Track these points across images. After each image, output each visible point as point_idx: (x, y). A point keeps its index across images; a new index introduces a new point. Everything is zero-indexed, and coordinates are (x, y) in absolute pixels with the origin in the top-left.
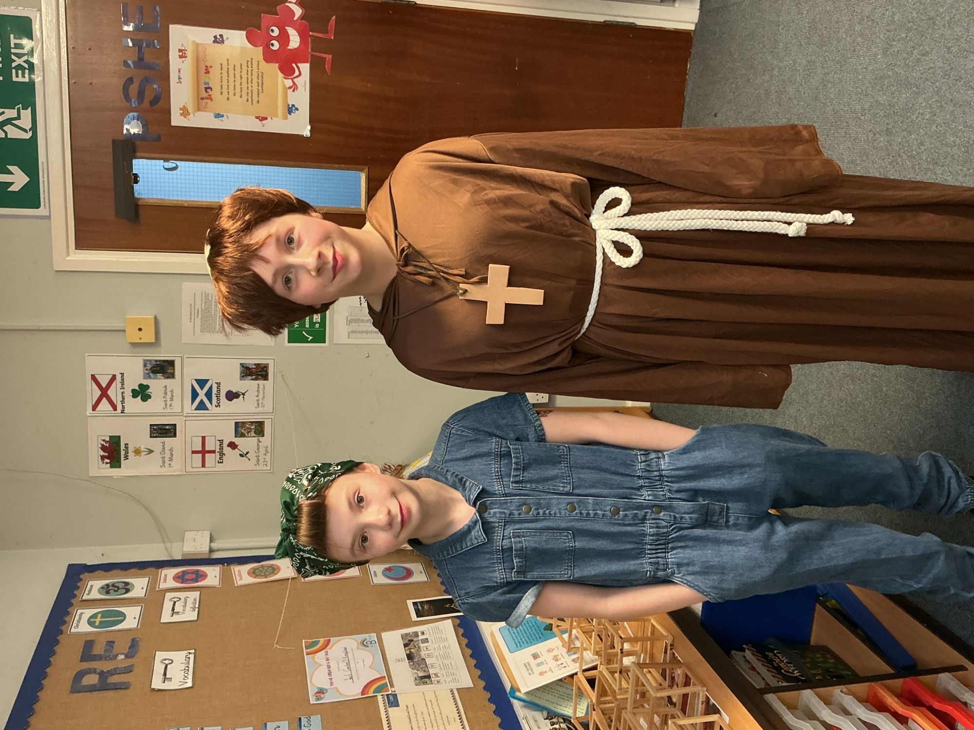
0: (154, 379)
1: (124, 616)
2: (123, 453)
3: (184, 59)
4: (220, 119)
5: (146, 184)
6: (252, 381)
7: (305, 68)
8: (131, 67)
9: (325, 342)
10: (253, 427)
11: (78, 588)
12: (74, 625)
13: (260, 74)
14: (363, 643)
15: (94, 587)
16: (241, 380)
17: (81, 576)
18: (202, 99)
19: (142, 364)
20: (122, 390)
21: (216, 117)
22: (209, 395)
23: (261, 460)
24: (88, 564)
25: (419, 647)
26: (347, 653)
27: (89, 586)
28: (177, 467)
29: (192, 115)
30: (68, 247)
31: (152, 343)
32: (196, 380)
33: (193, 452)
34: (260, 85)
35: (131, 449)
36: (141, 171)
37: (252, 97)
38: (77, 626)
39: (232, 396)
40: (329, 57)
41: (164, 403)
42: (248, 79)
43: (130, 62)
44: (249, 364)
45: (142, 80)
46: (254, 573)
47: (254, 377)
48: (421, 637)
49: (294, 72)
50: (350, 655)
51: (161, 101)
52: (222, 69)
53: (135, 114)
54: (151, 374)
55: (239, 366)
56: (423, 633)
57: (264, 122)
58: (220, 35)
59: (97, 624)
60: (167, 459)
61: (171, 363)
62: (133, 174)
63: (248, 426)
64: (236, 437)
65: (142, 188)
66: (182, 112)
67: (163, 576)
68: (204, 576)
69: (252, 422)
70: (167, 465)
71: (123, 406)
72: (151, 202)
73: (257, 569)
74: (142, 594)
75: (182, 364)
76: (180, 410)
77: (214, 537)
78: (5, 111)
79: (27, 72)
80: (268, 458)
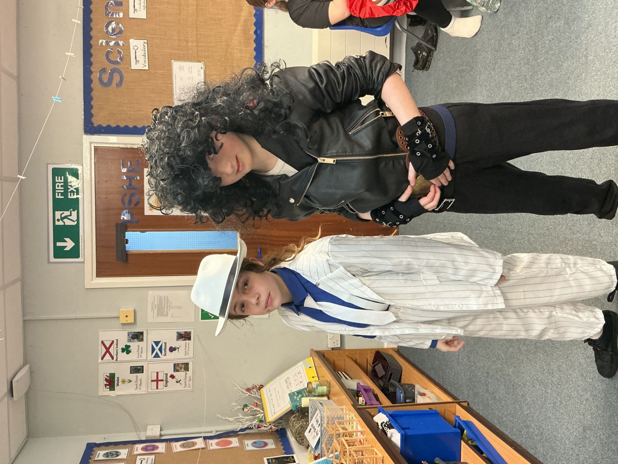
0: (133, 342)
2: (116, 382)
5: (131, 243)
6: (183, 341)
8: (125, 189)
10: (183, 366)
11: (92, 455)
15: (100, 454)
16: (177, 341)
17: (94, 449)
19: (127, 334)
20: (117, 349)
22: (160, 349)
23: (187, 384)
24: (97, 443)
27: (98, 454)
28: (143, 389)
30: (92, 276)
31: (132, 323)
32: (154, 342)
33: (152, 381)
35: (120, 380)
36: (129, 238)
39: (172, 349)
41: (137, 355)
43: (125, 187)
44: (181, 332)
45: (130, 195)
46: (183, 446)
47: (184, 339)
51: (140, 204)
53: (127, 211)
54: (132, 340)
55: (176, 333)
60: (138, 385)
61: (142, 333)
62: (126, 239)
63: (180, 365)
64: (174, 372)
65: (129, 246)
66: (149, 208)
67: (136, 448)
68: (157, 448)
69: (183, 363)
70: (138, 389)
71: (117, 358)
72: (134, 252)
73: (185, 444)
74: (125, 457)
75: (147, 335)
76: (145, 358)
77: (163, 428)
78: (64, 212)
79: (75, 193)
80: (191, 383)
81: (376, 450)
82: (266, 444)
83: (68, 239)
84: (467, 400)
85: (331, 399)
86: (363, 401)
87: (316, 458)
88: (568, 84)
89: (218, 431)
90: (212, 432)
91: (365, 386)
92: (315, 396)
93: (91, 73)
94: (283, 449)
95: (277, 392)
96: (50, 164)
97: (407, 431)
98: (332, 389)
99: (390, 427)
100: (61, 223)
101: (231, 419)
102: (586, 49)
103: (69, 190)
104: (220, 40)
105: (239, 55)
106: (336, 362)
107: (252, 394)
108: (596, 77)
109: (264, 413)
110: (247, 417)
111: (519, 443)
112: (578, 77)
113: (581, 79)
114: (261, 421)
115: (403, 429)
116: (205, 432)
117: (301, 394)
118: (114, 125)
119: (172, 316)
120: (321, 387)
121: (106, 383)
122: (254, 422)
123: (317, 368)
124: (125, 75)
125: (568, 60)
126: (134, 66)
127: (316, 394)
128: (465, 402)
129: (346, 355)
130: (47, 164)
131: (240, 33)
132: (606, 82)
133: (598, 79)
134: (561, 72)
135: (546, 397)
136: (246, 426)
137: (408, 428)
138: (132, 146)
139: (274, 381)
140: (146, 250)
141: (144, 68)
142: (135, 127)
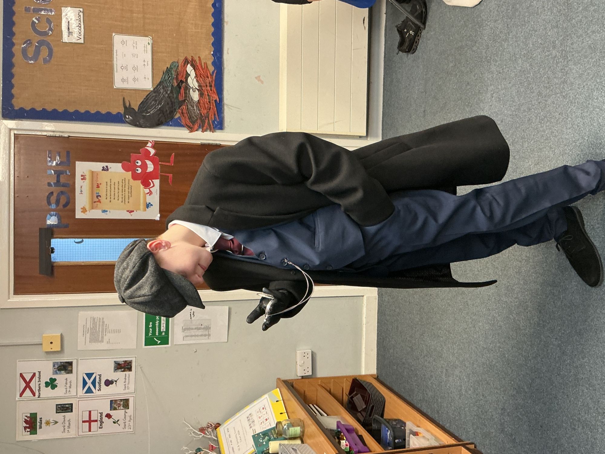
0: (60, 374)
2: (38, 424)
3: (84, 180)
4: (105, 213)
5: (59, 253)
6: (122, 372)
7: (157, 182)
8: (52, 186)
9: (168, 344)
10: (122, 403)
13: (130, 187)
16: (114, 372)
18: (94, 202)
19: (52, 365)
20: (39, 383)
21: (102, 212)
22: (94, 383)
23: (127, 425)
28: (73, 433)
29: (88, 211)
30: (9, 294)
31: (58, 351)
32: (85, 374)
33: (84, 422)
34: (130, 193)
35: (43, 422)
36: (56, 246)
37: (125, 200)
39: (108, 383)
40: (171, 175)
41: (65, 389)
42: (122, 190)
43: (52, 183)
44: (120, 361)
45: (59, 193)
47: (123, 370)
49: (150, 185)
51: (70, 204)
52: (107, 185)
53: (55, 213)
54: (58, 371)
55: (113, 363)
57: (132, 213)
58: (106, 166)
60: (66, 427)
61: (70, 364)
62: (51, 248)
63: (118, 402)
64: (110, 410)
65: (56, 256)
66: (82, 210)
69: (121, 400)
70: (66, 431)
71: (39, 393)
72: (61, 264)
75: (77, 365)
76: (75, 394)
80: (131, 424)
84: (473, 441)
85: (306, 443)
86: (347, 445)
91: (346, 425)
92: (285, 439)
93: (13, 44)
95: (237, 432)
98: (306, 430)
104: (171, 12)
105: (194, 30)
106: (307, 393)
107: (206, 434)
117: (268, 436)
118: (39, 109)
119: (108, 342)
120: (293, 428)
121: (25, 425)
123: (285, 401)
124: (55, 49)
126: (66, 38)
127: (288, 437)
128: (472, 444)
129: (319, 385)
131: (196, 5)
138: (61, 134)
139: (234, 419)
140: (77, 261)
141: (78, 41)
142: (65, 111)
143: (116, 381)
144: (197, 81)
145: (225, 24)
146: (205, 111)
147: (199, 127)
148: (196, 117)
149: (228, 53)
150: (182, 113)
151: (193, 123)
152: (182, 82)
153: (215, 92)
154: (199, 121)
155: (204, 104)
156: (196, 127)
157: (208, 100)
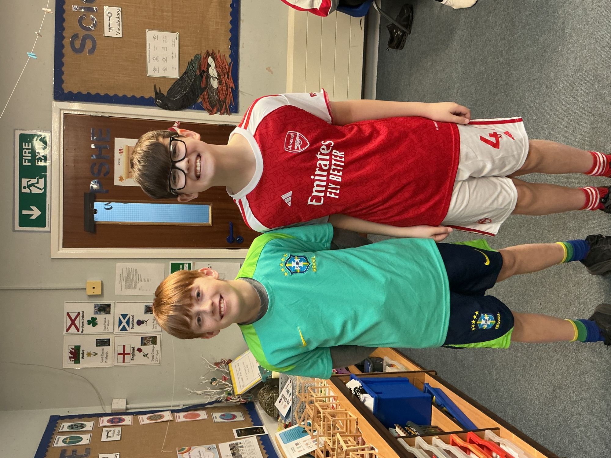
0: (100, 314)
1: (82, 439)
2: (81, 355)
3: (122, 154)
5: (100, 214)
10: (151, 340)
11: (56, 427)
12: (55, 443)
14: (208, 449)
15: (65, 426)
16: (145, 314)
17: (58, 422)
19: (93, 307)
20: (83, 321)
22: (128, 323)
23: (155, 357)
24: (61, 416)
25: (238, 450)
26: (200, 453)
27: (62, 426)
28: (109, 363)
29: (124, 180)
30: (59, 247)
31: (100, 295)
32: (122, 315)
33: (119, 354)
35: (85, 353)
36: (98, 208)
38: (57, 443)
39: (140, 323)
41: (104, 327)
43: (94, 156)
44: (148, 305)
45: (100, 165)
46: (150, 418)
48: (239, 445)
50: (202, 454)
51: (109, 174)
53: (97, 180)
54: (98, 312)
55: (144, 307)
56: (241, 443)
59: (67, 442)
60: (104, 358)
61: (109, 306)
62: (94, 209)
63: (148, 339)
64: (141, 345)
65: (98, 216)
66: (120, 179)
67: (101, 421)
68: (124, 420)
69: (150, 337)
70: (104, 362)
71: (83, 330)
72: (102, 223)
73: (152, 416)
74: (91, 429)
75: (114, 306)
76: (112, 331)
77: (128, 402)
78: (31, 179)
79: (43, 161)
80: (158, 357)
81: (350, 413)
82: (234, 417)
83: (35, 207)
84: (435, 370)
87: (286, 426)
88: (545, 57)
89: (186, 405)
90: (179, 406)
93: (63, 38)
94: (252, 421)
95: (246, 366)
96: (17, 130)
97: (380, 395)
99: (363, 392)
100: (27, 191)
101: (199, 392)
102: (564, 23)
103: (37, 158)
104: (195, 12)
105: (215, 27)
107: (220, 368)
108: (572, 49)
109: (232, 387)
110: (215, 391)
111: (488, 408)
112: (554, 50)
113: (557, 52)
114: (229, 394)
115: (377, 393)
116: (173, 406)
118: (85, 92)
119: (141, 289)
121: (70, 355)
122: (222, 395)
124: (98, 42)
125: (545, 34)
126: (107, 33)
128: (434, 371)
130: (14, 130)
131: (216, 6)
132: (582, 53)
133: (574, 50)
134: (538, 45)
135: (515, 361)
136: (214, 400)
137: (381, 393)
138: (103, 114)
139: (243, 356)
140: (115, 221)
141: (118, 36)
142: (107, 95)
143: (146, 322)
144: (217, 71)
145: (241, 22)
146: (223, 97)
147: (218, 111)
148: (215, 101)
149: (243, 47)
150: (204, 98)
151: (213, 107)
152: (204, 72)
153: (232, 81)
154: (217, 105)
155: (222, 91)
156: (215, 110)
157: (225, 88)
